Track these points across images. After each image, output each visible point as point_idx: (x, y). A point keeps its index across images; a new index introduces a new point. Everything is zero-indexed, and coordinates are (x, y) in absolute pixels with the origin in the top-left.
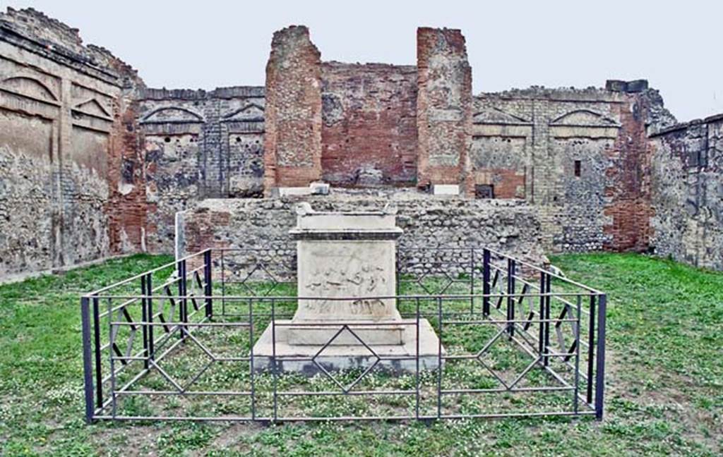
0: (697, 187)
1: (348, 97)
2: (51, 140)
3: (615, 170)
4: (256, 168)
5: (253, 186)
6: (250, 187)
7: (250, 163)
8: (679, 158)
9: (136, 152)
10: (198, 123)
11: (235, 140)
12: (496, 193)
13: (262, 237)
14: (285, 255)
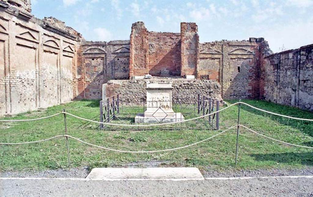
0: (277, 76)
1: (157, 44)
2: (57, 60)
3: (253, 70)
5: (123, 76)
6: (122, 76)
7: (122, 67)
8: (272, 66)
9: (82, 64)
10: (104, 53)
11: (117, 60)
12: (209, 78)
13: (130, 92)
14: (138, 98)
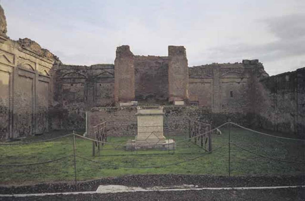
0: (274, 100)
1: (142, 69)
2: (32, 86)
3: (247, 94)
4: (107, 96)
6: (105, 103)
9: (59, 90)
10: (84, 78)
11: (99, 85)
12: (199, 104)
13: (117, 120)
